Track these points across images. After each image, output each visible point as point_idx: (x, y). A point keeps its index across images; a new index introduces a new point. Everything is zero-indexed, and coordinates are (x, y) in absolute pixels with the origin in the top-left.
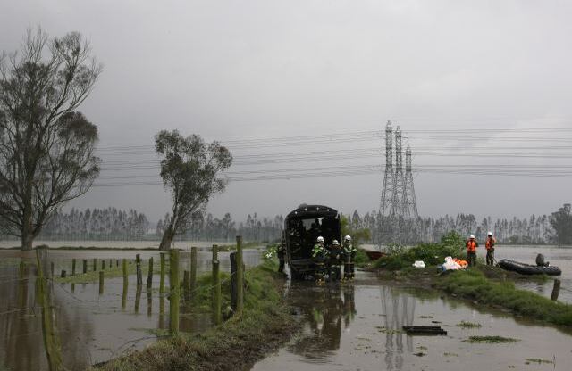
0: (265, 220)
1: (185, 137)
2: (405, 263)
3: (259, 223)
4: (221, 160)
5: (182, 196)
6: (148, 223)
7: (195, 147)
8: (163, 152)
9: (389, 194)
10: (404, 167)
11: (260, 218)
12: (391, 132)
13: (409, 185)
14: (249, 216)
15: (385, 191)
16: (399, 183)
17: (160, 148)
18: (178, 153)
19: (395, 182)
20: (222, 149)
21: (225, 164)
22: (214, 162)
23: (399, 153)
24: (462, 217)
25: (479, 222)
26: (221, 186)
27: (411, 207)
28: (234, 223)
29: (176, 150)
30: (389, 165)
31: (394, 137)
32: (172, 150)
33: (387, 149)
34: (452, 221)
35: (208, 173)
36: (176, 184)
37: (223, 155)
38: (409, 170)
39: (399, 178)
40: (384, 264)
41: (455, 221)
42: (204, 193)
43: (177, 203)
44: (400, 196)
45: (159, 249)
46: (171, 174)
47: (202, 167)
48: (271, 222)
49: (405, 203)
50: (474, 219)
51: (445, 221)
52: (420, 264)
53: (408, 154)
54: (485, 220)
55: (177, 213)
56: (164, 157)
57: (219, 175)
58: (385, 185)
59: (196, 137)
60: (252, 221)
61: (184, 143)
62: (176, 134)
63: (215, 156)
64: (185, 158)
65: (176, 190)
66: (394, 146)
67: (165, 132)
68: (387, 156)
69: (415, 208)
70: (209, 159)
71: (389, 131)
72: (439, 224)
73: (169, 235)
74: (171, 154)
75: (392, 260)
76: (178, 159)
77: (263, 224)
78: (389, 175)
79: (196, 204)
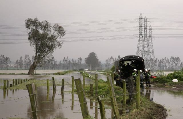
0: (73, 60)
1: (41, 21)
2: (168, 80)
3: (69, 61)
4: (59, 32)
5: (39, 49)
6: (11, 62)
7: (46, 26)
8: (29, 28)
9: (141, 48)
10: (148, 35)
11: (70, 59)
12: (142, 19)
13: (150, 44)
14: (64, 58)
15: (138, 47)
16: (146, 43)
17: (28, 26)
18: (37, 29)
19: (144, 42)
20: (60, 27)
21: (61, 34)
22: (56, 33)
23: (146, 28)
24: (173, 58)
26: (60, 44)
27: (151, 54)
28: (56, 61)
29: (36, 28)
30: (141, 34)
31: (143, 21)
32: (34, 28)
33: (140, 27)
34: (168, 60)
35: (53, 38)
36: (36, 44)
37: (60, 30)
38: (150, 37)
39: (146, 40)
40: (158, 80)
41: (169, 60)
42: (51, 48)
43: (37, 53)
44: (146, 49)
45: (28, 74)
46: (34, 39)
47: (50, 35)
48: (75, 61)
49: (148, 52)
50: (179, 59)
51: (164, 60)
52: (175, 80)
53: (150, 29)
55: (37, 57)
56: (30, 30)
57: (58, 39)
58: (139, 44)
59: (46, 21)
60: (66, 61)
61: (40, 24)
62: (36, 20)
63: (56, 30)
64: (41, 32)
65: (36, 47)
66: (143, 26)
67: (31, 19)
68: (140, 30)
69: (153, 54)
70: (53, 32)
71: (141, 18)
72: (161, 61)
73: (33, 67)
74: (34, 30)
75: (162, 79)
76: (37, 32)
77: (71, 62)
78: (141, 39)
79: (47, 53)
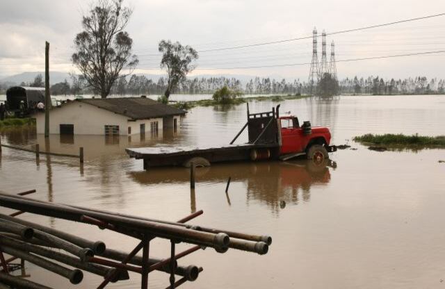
8: (162, 52)
17: (161, 49)
25: (429, 81)
54: (433, 80)
